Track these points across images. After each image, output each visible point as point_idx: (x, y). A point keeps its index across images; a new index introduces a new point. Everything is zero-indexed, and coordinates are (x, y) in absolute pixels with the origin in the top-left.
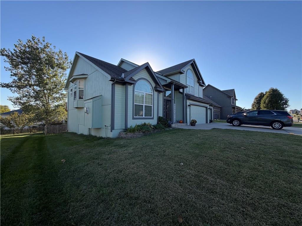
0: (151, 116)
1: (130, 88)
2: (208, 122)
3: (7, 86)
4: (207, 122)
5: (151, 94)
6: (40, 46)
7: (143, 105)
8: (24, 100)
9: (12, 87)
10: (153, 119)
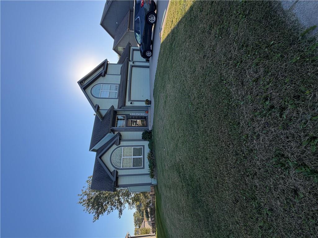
0: (142, 148)
1: (120, 173)
2: (147, 64)
3: (121, 211)
4: (148, 67)
5: (123, 148)
6: (86, 198)
7: (133, 158)
8: (130, 201)
9: (121, 209)
10: (144, 145)
